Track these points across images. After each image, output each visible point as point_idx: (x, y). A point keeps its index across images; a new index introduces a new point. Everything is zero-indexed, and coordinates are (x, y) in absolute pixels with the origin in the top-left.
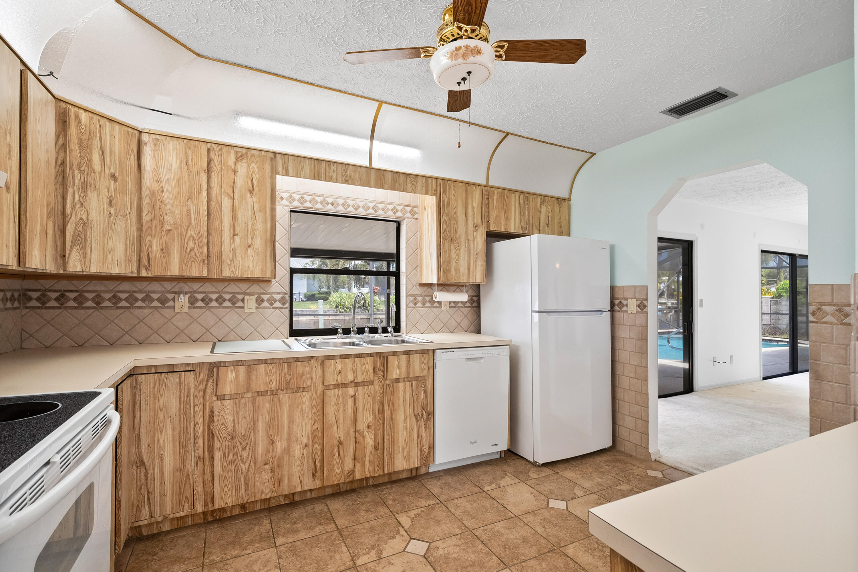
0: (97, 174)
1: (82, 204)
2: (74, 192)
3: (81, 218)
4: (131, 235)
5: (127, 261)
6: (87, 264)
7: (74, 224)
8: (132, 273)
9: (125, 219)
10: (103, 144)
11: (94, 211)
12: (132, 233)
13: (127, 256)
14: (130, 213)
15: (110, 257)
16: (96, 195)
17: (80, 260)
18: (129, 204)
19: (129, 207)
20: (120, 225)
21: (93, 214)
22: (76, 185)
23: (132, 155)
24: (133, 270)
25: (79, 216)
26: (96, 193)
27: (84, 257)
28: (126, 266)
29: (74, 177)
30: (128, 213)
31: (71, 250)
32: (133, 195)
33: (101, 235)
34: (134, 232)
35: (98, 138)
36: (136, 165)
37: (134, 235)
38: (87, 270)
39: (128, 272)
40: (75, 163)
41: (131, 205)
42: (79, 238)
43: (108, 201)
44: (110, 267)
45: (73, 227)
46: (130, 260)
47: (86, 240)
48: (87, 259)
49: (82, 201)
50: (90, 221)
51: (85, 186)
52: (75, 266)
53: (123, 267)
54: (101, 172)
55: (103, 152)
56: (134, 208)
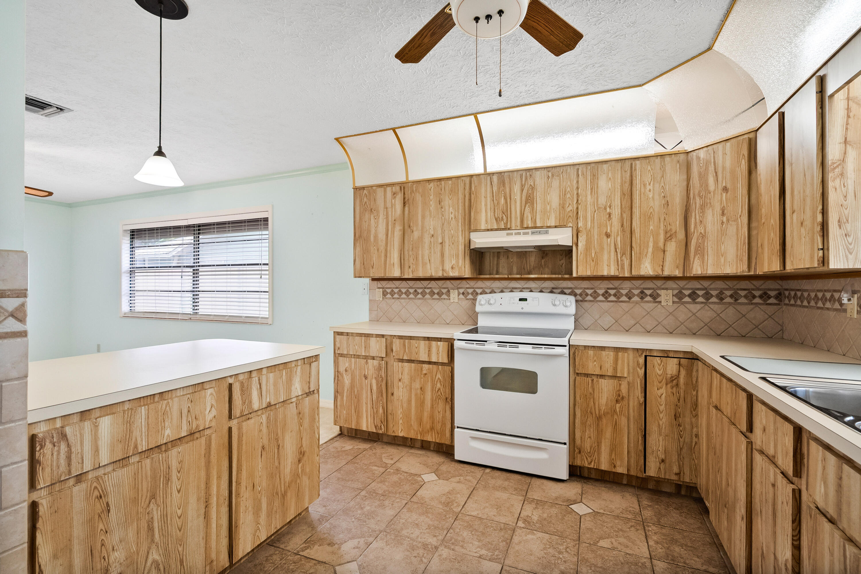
0: (712, 193)
1: (701, 222)
2: (695, 214)
3: (701, 233)
4: (742, 236)
5: (739, 262)
6: (705, 268)
7: (696, 239)
8: (743, 271)
9: (736, 223)
10: (717, 166)
11: (710, 225)
12: (743, 233)
13: (739, 256)
14: (740, 216)
15: (722, 260)
16: (711, 211)
17: (700, 265)
18: (740, 206)
19: (740, 210)
20: (732, 230)
21: (709, 227)
22: (697, 209)
23: (743, 160)
24: (744, 269)
25: (699, 231)
26: (711, 209)
27: (703, 262)
28: (737, 266)
29: (696, 203)
30: (739, 216)
31: (694, 258)
32: (744, 198)
33: (716, 243)
34: (745, 233)
35: (712, 164)
36: (747, 168)
37: (745, 235)
38: (705, 273)
39: (739, 271)
40: (697, 192)
41: (742, 207)
42: (699, 249)
43: (721, 212)
44: (723, 268)
45: (695, 241)
46: (741, 260)
47: (704, 249)
48: (705, 264)
49: (701, 219)
50: (707, 233)
51: (703, 207)
52: (697, 270)
53: (735, 267)
54: (715, 190)
55: (716, 173)
56: (745, 209)
